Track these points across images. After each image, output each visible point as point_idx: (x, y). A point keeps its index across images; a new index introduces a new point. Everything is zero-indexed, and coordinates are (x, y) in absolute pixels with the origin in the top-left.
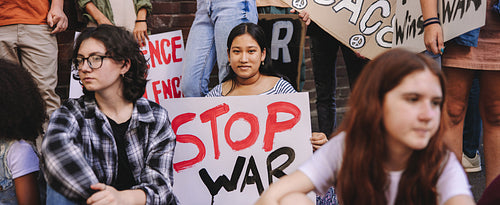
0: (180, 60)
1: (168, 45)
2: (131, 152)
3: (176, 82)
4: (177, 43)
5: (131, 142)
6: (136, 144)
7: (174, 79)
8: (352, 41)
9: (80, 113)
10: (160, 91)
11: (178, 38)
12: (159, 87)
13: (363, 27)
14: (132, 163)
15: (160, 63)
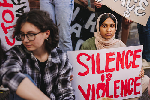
0: (138, 66)
1: (131, 55)
2: (46, 78)
3: (131, 81)
4: (138, 54)
5: (46, 72)
6: (49, 74)
7: (130, 80)
8: (125, 14)
9: (23, 54)
10: (118, 88)
11: (139, 51)
12: (119, 85)
13: (128, 8)
14: (46, 84)
15: (123, 67)
